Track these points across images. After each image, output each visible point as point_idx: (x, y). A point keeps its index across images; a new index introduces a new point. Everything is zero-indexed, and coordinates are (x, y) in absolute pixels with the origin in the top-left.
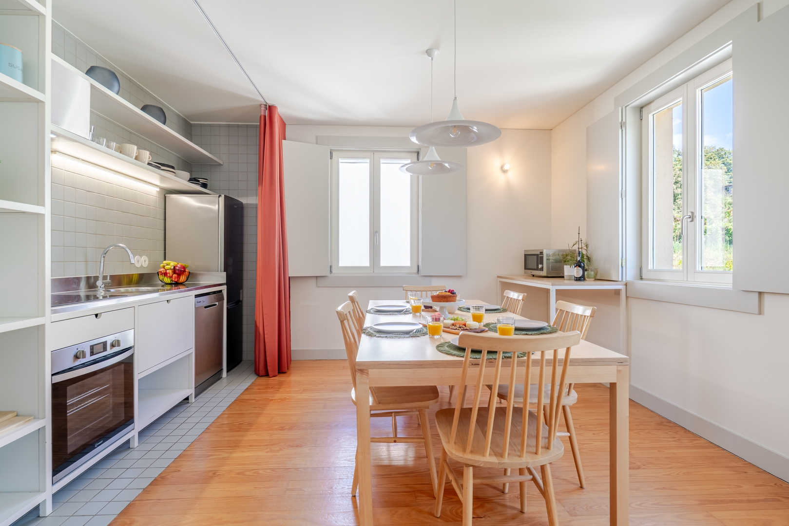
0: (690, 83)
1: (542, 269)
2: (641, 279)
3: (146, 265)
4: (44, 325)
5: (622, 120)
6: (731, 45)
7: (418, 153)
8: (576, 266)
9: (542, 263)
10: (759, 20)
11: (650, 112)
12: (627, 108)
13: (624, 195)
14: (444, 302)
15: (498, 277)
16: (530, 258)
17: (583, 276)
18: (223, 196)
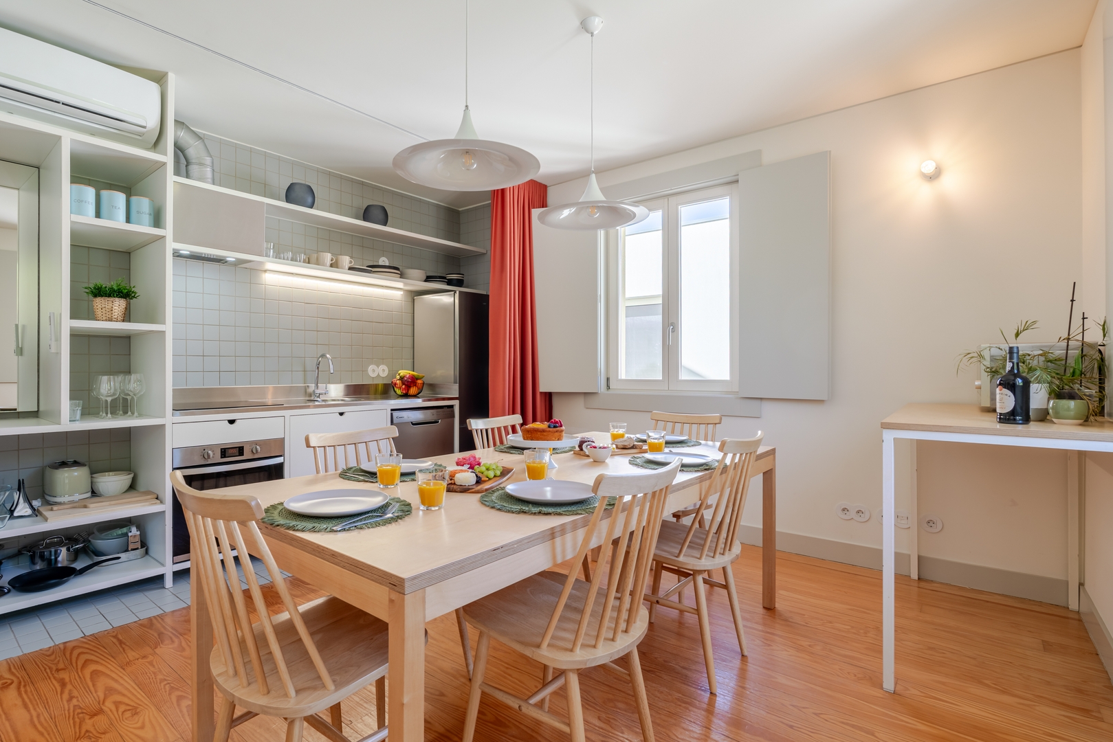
3: (384, 375)
4: (163, 426)
18: (458, 292)
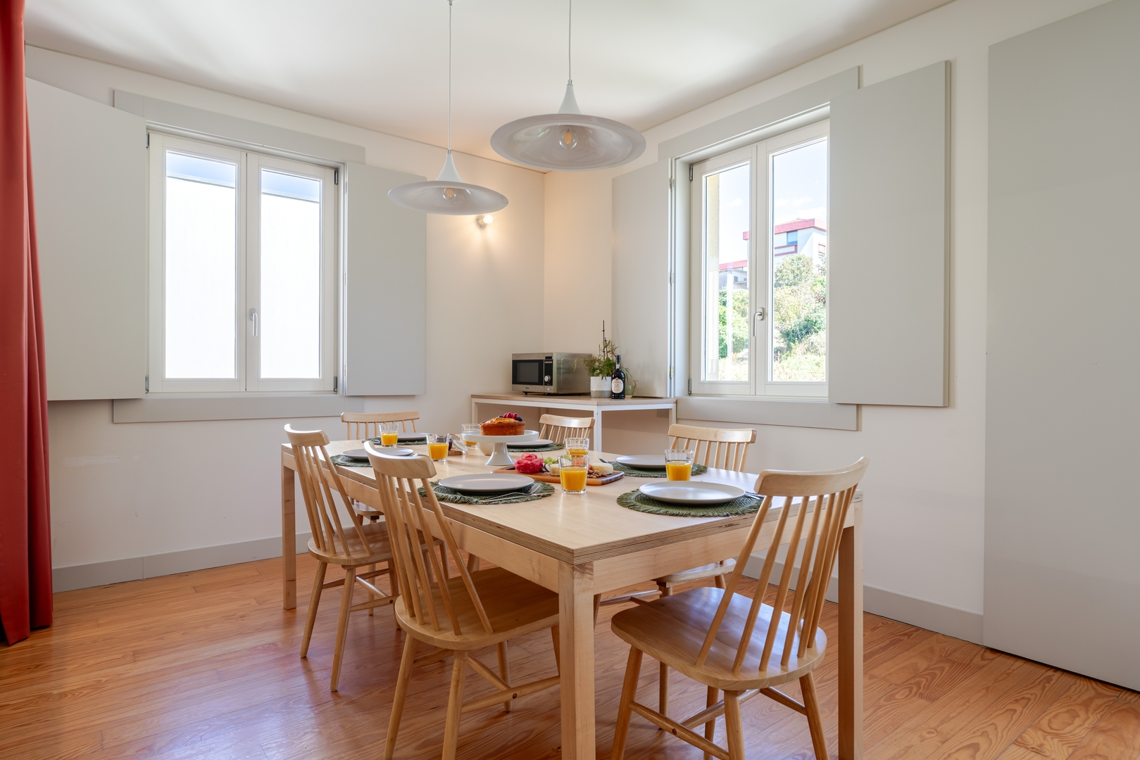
0: (761, 145)
1: (550, 383)
2: (690, 394)
5: (672, 177)
6: (829, 107)
7: (337, 171)
8: (614, 378)
9: (551, 374)
10: (859, 88)
11: (705, 173)
12: (677, 161)
13: (672, 280)
14: (510, 434)
15: (473, 396)
16: (521, 367)
17: (623, 392)
